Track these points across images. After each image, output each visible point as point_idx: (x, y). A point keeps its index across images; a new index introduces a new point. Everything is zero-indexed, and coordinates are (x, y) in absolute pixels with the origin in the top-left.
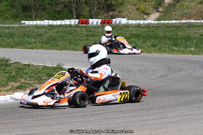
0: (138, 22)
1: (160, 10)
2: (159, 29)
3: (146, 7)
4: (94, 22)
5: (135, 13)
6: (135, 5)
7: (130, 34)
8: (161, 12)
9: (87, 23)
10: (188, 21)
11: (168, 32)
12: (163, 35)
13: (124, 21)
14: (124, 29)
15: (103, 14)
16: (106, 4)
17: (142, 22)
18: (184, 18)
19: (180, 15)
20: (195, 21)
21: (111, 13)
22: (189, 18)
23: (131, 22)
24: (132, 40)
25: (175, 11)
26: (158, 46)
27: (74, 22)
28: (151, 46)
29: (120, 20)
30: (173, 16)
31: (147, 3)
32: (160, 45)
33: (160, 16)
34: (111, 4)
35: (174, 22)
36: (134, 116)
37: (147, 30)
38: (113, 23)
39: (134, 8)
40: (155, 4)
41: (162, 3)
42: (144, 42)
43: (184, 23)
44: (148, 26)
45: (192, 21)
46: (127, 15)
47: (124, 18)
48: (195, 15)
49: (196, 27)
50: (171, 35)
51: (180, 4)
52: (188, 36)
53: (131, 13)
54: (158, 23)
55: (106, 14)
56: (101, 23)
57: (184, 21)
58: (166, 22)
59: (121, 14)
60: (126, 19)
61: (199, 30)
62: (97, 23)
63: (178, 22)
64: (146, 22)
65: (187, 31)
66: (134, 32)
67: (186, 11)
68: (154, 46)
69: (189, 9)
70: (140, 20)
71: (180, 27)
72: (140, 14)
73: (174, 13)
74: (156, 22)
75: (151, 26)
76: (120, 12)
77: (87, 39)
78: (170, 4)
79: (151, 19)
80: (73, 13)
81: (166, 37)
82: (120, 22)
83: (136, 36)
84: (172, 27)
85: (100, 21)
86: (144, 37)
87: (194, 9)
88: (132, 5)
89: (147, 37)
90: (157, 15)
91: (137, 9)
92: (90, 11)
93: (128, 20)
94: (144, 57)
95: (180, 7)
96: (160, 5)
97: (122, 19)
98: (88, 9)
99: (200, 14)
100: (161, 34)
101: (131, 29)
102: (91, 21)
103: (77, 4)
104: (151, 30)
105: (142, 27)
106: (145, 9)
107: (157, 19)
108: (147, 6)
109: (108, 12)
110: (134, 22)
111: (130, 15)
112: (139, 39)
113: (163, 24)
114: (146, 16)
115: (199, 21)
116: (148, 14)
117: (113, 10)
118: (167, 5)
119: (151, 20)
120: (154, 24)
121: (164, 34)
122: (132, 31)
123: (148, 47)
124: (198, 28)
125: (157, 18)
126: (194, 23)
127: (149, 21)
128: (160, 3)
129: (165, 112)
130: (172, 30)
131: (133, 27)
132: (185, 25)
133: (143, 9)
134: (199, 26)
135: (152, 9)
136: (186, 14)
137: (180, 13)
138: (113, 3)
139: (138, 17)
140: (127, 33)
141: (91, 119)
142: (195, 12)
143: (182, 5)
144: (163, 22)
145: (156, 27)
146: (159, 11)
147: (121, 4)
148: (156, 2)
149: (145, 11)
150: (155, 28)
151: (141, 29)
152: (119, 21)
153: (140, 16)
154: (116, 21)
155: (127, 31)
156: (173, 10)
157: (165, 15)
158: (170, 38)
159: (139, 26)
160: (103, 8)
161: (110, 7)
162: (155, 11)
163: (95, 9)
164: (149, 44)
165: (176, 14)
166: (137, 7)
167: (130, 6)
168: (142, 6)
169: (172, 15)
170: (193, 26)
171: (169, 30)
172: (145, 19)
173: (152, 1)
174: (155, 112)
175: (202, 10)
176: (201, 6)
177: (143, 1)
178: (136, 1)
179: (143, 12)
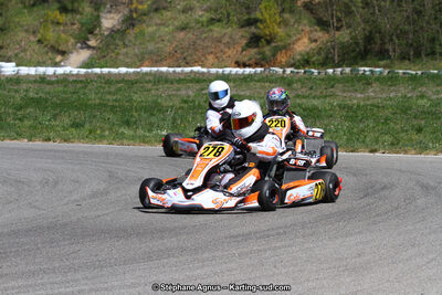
0: (41, 70)
1: (92, 43)
2: (90, 87)
3: (59, 37)
5: (33, 50)
6: (34, 32)
7: (22, 99)
8: (93, 48)
10: (155, 69)
11: (110, 93)
12: (97, 101)
13: (9, 68)
14: (8, 86)
17: (50, 71)
18: (146, 63)
19: (136, 55)
20: (171, 70)
22: (156, 63)
23: (24, 70)
24: (28, 111)
25: (125, 46)
26: (87, 126)
28: (72, 126)
30: (121, 57)
31: (62, 28)
32: (91, 122)
33: (91, 58)
35: (123, 70)
36: (30, 286)
37: (61, 89)
39: (32, 38)
40: (80, 29)
41: (95, 27)
42: (55, 117)
43: (146, 74)
44: (64, 80)
45: (164, 69)
46: (16, 55)
47: (9, 61)
48: (171, 55)
49: (172, 83)
50: (116, 100)
51: (136, 30)
52: (156, 102)
53: (24, 50)
54: (87, 74)
57: (145, 69)
58: (106, 70)
59: (2, 53)
60: (14, 64)
61: (178, 90)
63: (131, 70)
64: (60, 71)
65: (153, 92)
66: (31, 94)
67: (151, 46)
68: (77, 125)
69: (157, 43)
70: (47, 66)
71: (136, 82)
72: (47, 53)
73: (124, 50)
74: (83, 71)
75: (71, 79)
78: (113, 31)
79: (70, 65)
81: (105, 105)
83: (37, 102)
84: (118, 82)
86: (56, 105)
87: (169, 41)
88: (27, 31)
89: (61, 105)
90: (85, 55)
91: (39, 41)
93: (17, 65)
94: (55, 151)
95: (136, 37)
96: (91, 32)
97: (3, 64)
99: (182, 53)
100: (94, 98)
101: (24, 86)
104: (72, 89)
105: (50, 83)
106: (57, 42)
107: (85, 65)
108: (62, 35)
110: (32, 71)
111: (22, 54)
112: (44, 110)
113: (99, 76)
114: (59, 58)
115: (179, 70)
116: (63, 53)
118: (106, 33)
119: (71, 67)
120: (77, 75)
121: (100, 99)
122: (27, 91)
123: (65, 129)
124: (176, 85)
125: (84, 62)
126: (168, 73)
127: (67, 69)
128: (91, 28)
129: (102, 276)
130: (120, 89)
131: (30, 82)
132: (147, 78)
133: (52, 42)
134: (179, 81)
135: (72, 40)
136: (151, 53)
137: (137, 51)
139: (40, 59)
140: (17, 95)
142: (169, 48)
143: (142, 33)
144: (98, 70)
145: (81, 81)
146: (89, 47)
147: (1, 29)
148: (82, 25)
149: (57, 46)
150: (79, 85)
151: (47, 88)
153: (46, 58)
155: (16, 91)
156: (120, 43)
157: (102, 56)
158: (113, 107)
159: (43, 79)
162: (79, 45)
164: (67, 121)
165: (127, 53)
166: (39, 36)
167: (22, 35)
168: (51, 34)
169: (118, 54)
171: (112, 90)
172: (56, 65)
173: (73, 24)
174: (79, 276)
175: (186, 44)
176: (182, 34)
177: (53, 22)
178: (36, 23)
179: (52, 48)
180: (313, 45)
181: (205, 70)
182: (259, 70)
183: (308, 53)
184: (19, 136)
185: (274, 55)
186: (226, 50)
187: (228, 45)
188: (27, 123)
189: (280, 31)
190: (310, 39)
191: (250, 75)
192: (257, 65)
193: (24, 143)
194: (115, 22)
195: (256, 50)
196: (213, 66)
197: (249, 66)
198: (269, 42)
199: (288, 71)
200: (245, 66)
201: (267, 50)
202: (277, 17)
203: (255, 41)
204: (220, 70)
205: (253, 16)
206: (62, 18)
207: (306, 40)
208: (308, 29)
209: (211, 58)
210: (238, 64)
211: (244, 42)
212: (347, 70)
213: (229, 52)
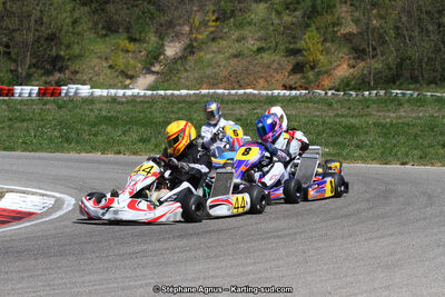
0: (113, 92)
1: (156, 68)
2: (155, 107)
3: (128, 63)
4: (25, 91)
5: (106, 75)
6: (106, 59)
7: (96, 117)
8: (157, 73)
9: (10, 93)
10: (211, 91)
11: (173, 112)
12: (161, 120)
13: (85, 90)
14: (84, 106)
16: (49, 56)
17: (120, 92)
18: (204, 86)
19: (195, 79)
20: (227, 92)
21: (57, 75)
22: (213, 86)
23: (98, 92)
24: (101, 128)
25: (186, 70)
26: (153, 141)
28: (140, 141)
29: (77, 89)
30: (183, 81)
31: (131, 55)
32: (156, 138)
33: (156, 81)
34: (58, 56)
35: (184, 92)
37: (130, 108)
38: (63, 95)
39: (105, 64)
40: (147, 56)
41: (159, 54)
42: (124, 133)
43: (204, 95)
44: (133, 100)
45: (220, 91)
46: (91, 79)
47: (84, 84)
48: (226, 79)
49: (227, 103)
51: (196, 57)
53: (98, 75)
56: (39, 94)
57: (204, 91)
58: (169, 92)
59: (78, 76)
60: (89, 87)
61: (232, 109)
62: (30, 94)
63: (192, 92)
64: (129, 92)
66: (104, 113)
67: (209, 71)
68: (144, 141)
69: (214, 68)
70: (118, 88)
71: (196, 103)
72: (117, 77)
73: (185, 75)
74: (150, 92)
75: (139, 100)
76: (75, 72)
77: (10, 127)
78: (175, 60)
79: (138, 87)
82: (76, 93)
83: (109, 120)
84: (180, 103)
85: (35, 90)
86: (125, 123)
87: (224, 67)
88: (100, 57)
89: (130, 122)
90: (150, 79)
91: (110, 67)
92: (16, 70)
93: (92, 88)
95: (196, 63)
96: (156, 59)
97: (79, 86)
98: (12, 67)
99: (237, 77)
100: (158, 117)
101: (98, 106)
102: (18, 89)
104: (139, 108)
105: (121, 103)
106: (126, 67)
107: (152, 87)
108: (132, 62)
110: (104, 92)
111: (96, 78)
112: (115, 126)
113: (163, 97)
114: (128, 82)
115: (233, 92)
116: (131, 77)
117: (62, 69)
119: (139, 89)
120: (145, 96)
122: (100, 110)
123: (133, 143)
124: (231, 106)
125: (150, 85)
126: (223, 94)
127: (136, 91)
128: (155, 56)
130: (181, 109)
131: (103, 102)
133: (122, 67)
134: (233, 102)
135: (139, 66)
136: (208, 77)
137: (196, 75)
138: (62, 53)
139: (111, 82)
140: (92, 114)
141: (20, 286)
142: (225, 73)
143: (201, 59)
144: (162, 92)
145: (148, 102)
146: (153, 73)
147: (78, 56)
148: (149, 52)
149: (125, 70)
150: (146, 105)
152: (73, 91)
153: (117, 81)
154: (69, 90)
155: (92, 110)
156: (182, 68)
157: (166, 80)
159: (114, 100)
161: (56, 63)
162: (145, 71)
164: (135, 137)
165: (187, 78)
166: (111, 62)
167: (96, 61)
168: (121, 60)
169: (180, 78)
171: (175, 109)
172: (126, 87)
173: (140, 52)
174: (147, 272)
175: (239, 69)
176: (236, 60)
177: (122, 50)
178: (108, 50)
179: (122, 72)
180: (351, 70)
181: (256, 92)
182: (304, 92)
183: (347, 78)
184: (93, 149)
185: (317, 78)
186: (275, 74)
187: (276, 70)
188: (100, 138)
189: (322, 58)
190: (349, 65)
191: (295, 97)
192: (301, 88)
193: (98, 155)
194: (178, 50)
195: (299, 76)
196: (263, 88)
197: (295, 89)
198: (312, 68)
199: (330, 93)
200: (291, 88)
201: (311, 75)
202: (319, 45)
203: (298, 68)
204: (270, 92)
205: (298, 46)
206: (131, 46)
207: (345, 66)
208: (346, 56)
209: (262, 81)
210: (285, 87)
211: (290, 68)
212: (382, 92)
213: (278, 77)
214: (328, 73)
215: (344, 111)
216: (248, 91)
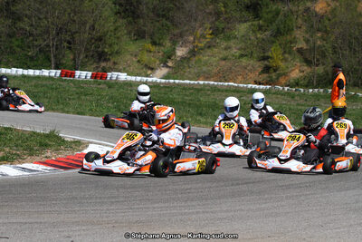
1: (170, 64)
3: (150, 60)
4: (83, 75)
5: (135, 66)
6: (136, 56)
8: (170, 67)
9: (73, 75)
13: (123, 76)
15: (91, 65)
16: (97, 52)
17: (144, 79)
18: (201, 78)
19: (195, 73)
21: (103, 64)
22: (207, 79)
25: (189, 67)
27: (54, 73)
29: (118, 75)
30: (186, 74)
31: (152, 54)
33: (168, 73)
34: (103, 52)
38: (109, 79)
39: (134, 59)
40: (163, 56)
41: (172, 55)
48: (217, 75)
51: (196, 58)
53: (129, 66)
55: (95, 65)
56: (92, 77)
57: (201, 82)
58: (177, 81)
59: (116, 66)
60: (126, 74)
62: (86, 76)
63: (192, 82)
64: (150, 80)
65: (212, 97)
67: (204, 69)
69: (208, 67)
70: (142, 76)
71: (201, 90)
72: (143, 69)
73: (189, 70)
74: (163, 81)
76: (115, 63)
78: (182, 58)
79: (156, 76)
80: (50, 61)
82: (117, 78)
84: (190, 89)
85: (90, 74)
87: (215, 66)
88: (132, 55)
90: (165, 71)
91: (139, 61)
92: (74, 59)
93: (128, 75)
95: (196, 63)
96: (169, 58)
97: (119, 73)
98: (72, 57)
99: (223, 74)
102: (78, 73)
103: (57, 49)
106: (149, 62)
107: (165, 77)
108: (152, 58)
109: (98, 63)
111: (129, 68)
114: (149, 72)
116: (152, 69)
117: (106, 60)
118: (178, 59)
119: (156, 78)
125: (164, 75)
127: (154, 79)
128: (170, 55)
133: (146, 62)
135: (158, 62)
136: (204, 72)
137: (196, 71)
138: (106, 50)
139: (138, 72)
142: (215, 71)
143: (200, 60)
144: (172, 81)
146: (167, 67)
147: (117, 53)
148: (165, 53)
149: (148, 64)
152: (116, 76)
153: (142, 71)
154: (113, 75)
156: (186, 65)
157: (176, 72)
158: (190, 104)
160: (92, 56)
161: (102, 56)
162: (162, 65)
163: (81, 57)
166: (138, 58)
167: (129, 57)
168: (146, 57)
169: (185, 72)
170: (219, 90)
172: (147, 76)
173: (159, 52)
175: (225, 68)
176: (224, 62)
177: (147, 51)
178: (137, 50)
179: (146, 66)
180: (301, 74)
181: (236, 85)
182: (268, 87)
183: (298, 79)
185: (278, 78)
186: (249, 73)
187: (250, 71)
189: (282, 65)
190: (300, 70)
192: (267, 84)
194: (184, 53)
195: (265, 75)
196: (241, 83)
197: (263, 84)
198: (275, 71)
199: (286, 89)
200: (260, 84)
201: (274, 76)
202: (280, 56)
203: (267, 69)
205: (266, 54)
206: (153, 48)
207: (297, 71)
208: (298, 64)
209: (240, 77)
210: (256, 83)
211: (260, 70)
212: (322, 90)
213: (251, 75)
214: (285, 74)
215: (301, 102)
216: (230, 84)
